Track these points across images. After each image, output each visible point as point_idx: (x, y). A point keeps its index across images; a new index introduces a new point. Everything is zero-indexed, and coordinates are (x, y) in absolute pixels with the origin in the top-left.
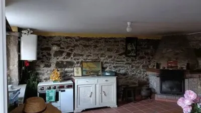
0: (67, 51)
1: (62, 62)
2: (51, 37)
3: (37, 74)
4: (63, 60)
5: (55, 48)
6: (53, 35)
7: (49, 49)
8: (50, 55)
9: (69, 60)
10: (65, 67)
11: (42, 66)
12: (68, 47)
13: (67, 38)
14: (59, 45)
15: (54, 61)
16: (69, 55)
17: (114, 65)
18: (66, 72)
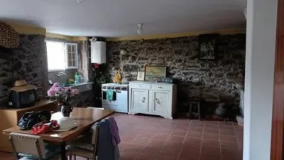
0: (132, 54)
1: (128, 66)
2: (120, 42)
3: (110, 76)
4: (129, 64)
5: (122, 52)
6: (121, 40)
7: (118, 53)
8: (119, 58)
9: (134, 64)
10: (131, 70)
11: (113, 68)
12: (132, 51)
13: (132, 41)
14: (125, 49)
15: (122, 64)
16: (134, 59)
17: (185, 71)
18: (132, 76)
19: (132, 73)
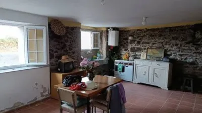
0: (138, 40)
1: (134, 48)
2: (129, 31)
3: (121, 55)
4: (135, 46)
5: (130, 38)
6: (129, 29)
7: (127, 39)
8: (128, 43)
9: (139, 46)
10: (136, 51)
11: (123, 50)
12: (138, 37)
13: (138, 30)
14: (132, 36)
15: (130, 47)
16: (139, 43)
17: (180, 53)
18: (136, 55)
19: (137, 53)
